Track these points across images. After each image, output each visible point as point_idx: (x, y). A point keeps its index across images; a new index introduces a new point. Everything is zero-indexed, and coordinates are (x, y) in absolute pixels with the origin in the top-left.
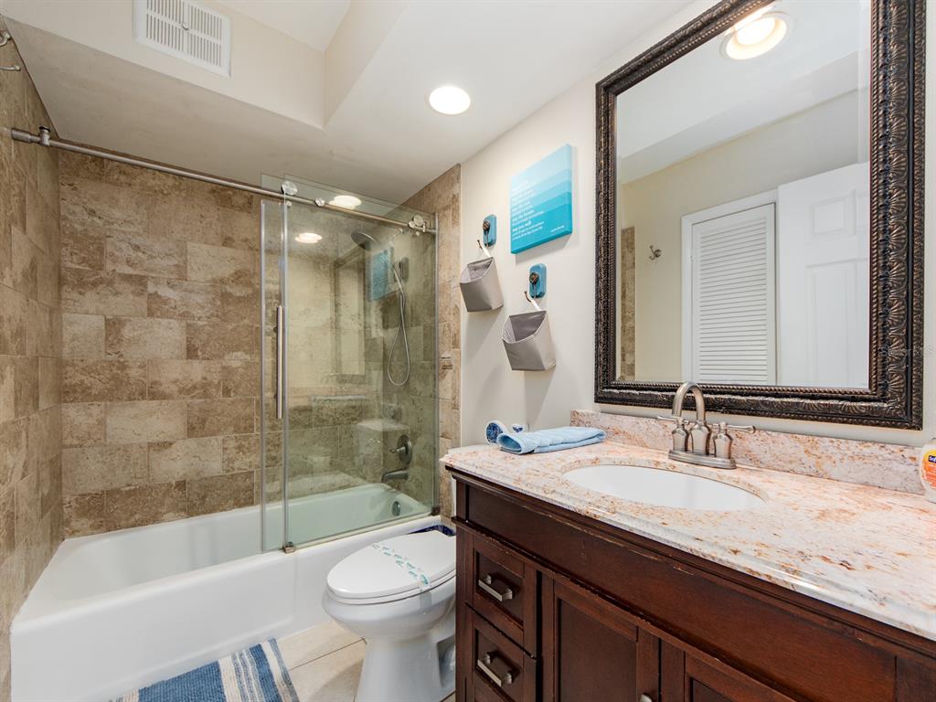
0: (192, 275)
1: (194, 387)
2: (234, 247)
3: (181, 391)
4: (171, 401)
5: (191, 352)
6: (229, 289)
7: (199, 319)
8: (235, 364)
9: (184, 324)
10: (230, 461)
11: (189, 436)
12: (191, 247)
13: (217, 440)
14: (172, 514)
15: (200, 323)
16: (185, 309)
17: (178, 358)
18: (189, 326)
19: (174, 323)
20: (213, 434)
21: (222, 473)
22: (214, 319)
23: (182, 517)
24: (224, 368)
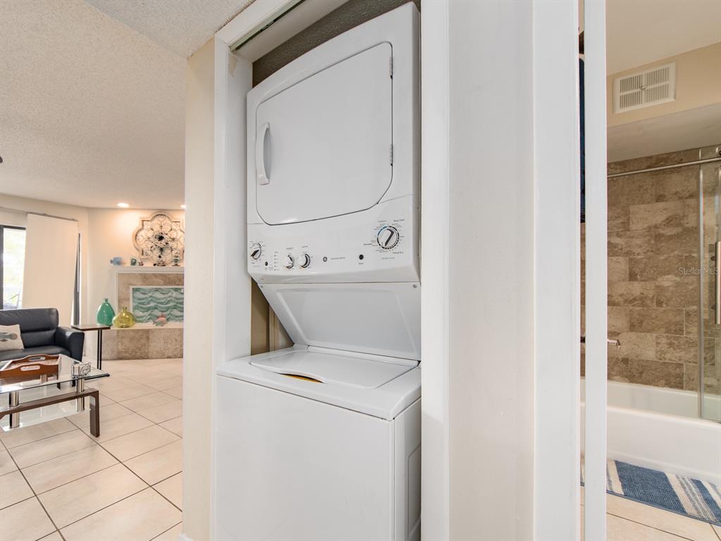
0: (633, 227)
1: (635, 299)
2: (666, 201)
3: (625, 301)
4: (619, 308)
5: (632, 277)
6: (661, 231)
7: (638, 254)
8: (666, 284)
9: (628, 259)
10: (663, 352)
11: (631, 331)
12: (632, 208)
13: (652, 336)
14: (619, 377)
15: (639, 257)
16: (628, 249)
17: (623, 280)
18: (631, 260)
19: (621, 259)
20: (649, 331)
21: (655, 359)
22: (649, 254)
23: (626, 382)
24: (657, 287)
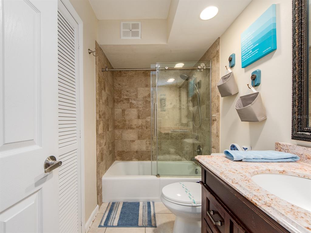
0: (139, 97)
1: (139, 126)
2: (148, 87)
3: (137, 127)
4: (135, 130)
5: (139, 117)
6: (147, 99)
7: (141, 108)
8: (149, 120)
9: (137, 110)
10: (148, 147)
11: (138, 140)
12: (139, 89)
13: (144, 141)
14: (135, 159)
15: (141, 109)
16: (137, 106)
17: (136, 119)
18: (138, 110)
19: (135, 109)
20: (144, 139)
21: (146, 150)
22: (144, 108)
23: (137, 160)
24: (146, 121)
